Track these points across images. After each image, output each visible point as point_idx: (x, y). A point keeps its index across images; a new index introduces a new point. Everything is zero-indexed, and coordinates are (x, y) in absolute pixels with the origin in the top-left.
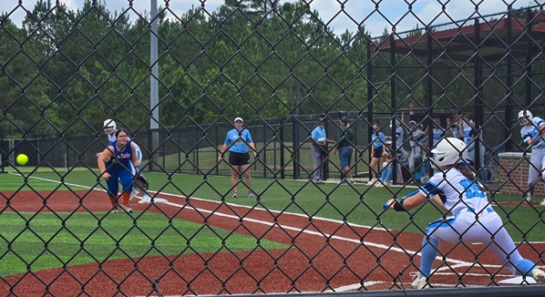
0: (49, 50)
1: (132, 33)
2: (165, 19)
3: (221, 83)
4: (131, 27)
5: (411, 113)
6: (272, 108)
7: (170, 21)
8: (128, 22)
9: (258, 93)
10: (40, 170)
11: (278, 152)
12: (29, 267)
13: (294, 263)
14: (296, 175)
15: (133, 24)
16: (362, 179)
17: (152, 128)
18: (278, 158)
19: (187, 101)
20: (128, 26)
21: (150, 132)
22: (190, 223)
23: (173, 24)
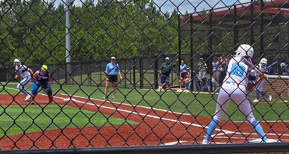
0: (12, 21)
1: (56, 12)
2: (73, 5)
3: (103, 39)
4: (55, 9)
5: (201, 54)
6: (129, 52)
7: (76, 6)
8: (54, 7)
9: (122, 44)
10: (9, 83)
11: (132, 75)
12: (5, 133)
13: (141, 132)
14: (141, 87)
15: (57, 7)
16: (175, 89)
17: (67, 62)
18: (132, 77)
19: (85, 48)
20: (54, 8)
21: (66, 64)
22: (87, 111)
23: (77, 8)
